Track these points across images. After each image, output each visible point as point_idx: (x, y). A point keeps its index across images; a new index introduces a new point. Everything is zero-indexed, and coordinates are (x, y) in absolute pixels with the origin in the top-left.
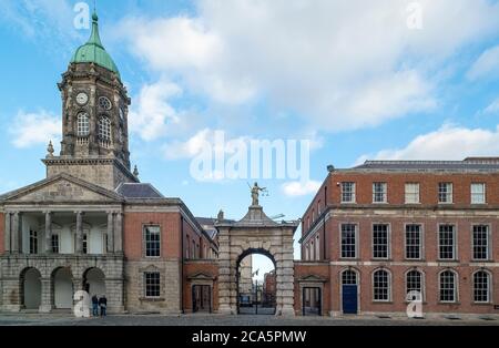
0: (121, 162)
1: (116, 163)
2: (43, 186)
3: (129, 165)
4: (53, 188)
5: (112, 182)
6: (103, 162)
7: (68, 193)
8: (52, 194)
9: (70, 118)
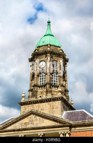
0: (65, 97)
1: (61, 99)
2: (20, 120)
3: (68, 99)
4: (26, 120)
5: (60, 111)
6: (54, 100)
7: (35, 123)
8: (25, 123)
9: (35, 76)
